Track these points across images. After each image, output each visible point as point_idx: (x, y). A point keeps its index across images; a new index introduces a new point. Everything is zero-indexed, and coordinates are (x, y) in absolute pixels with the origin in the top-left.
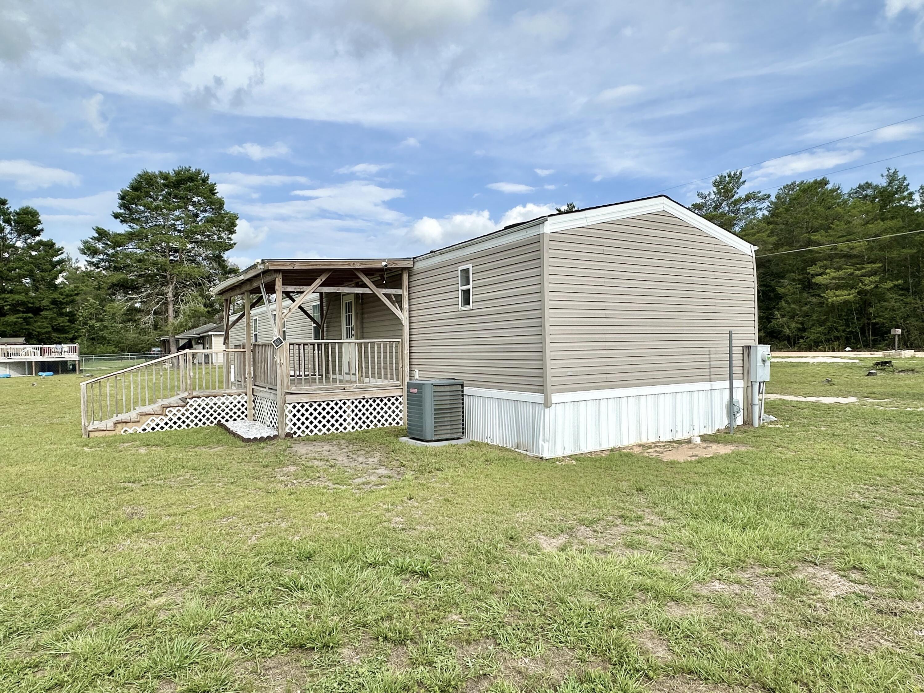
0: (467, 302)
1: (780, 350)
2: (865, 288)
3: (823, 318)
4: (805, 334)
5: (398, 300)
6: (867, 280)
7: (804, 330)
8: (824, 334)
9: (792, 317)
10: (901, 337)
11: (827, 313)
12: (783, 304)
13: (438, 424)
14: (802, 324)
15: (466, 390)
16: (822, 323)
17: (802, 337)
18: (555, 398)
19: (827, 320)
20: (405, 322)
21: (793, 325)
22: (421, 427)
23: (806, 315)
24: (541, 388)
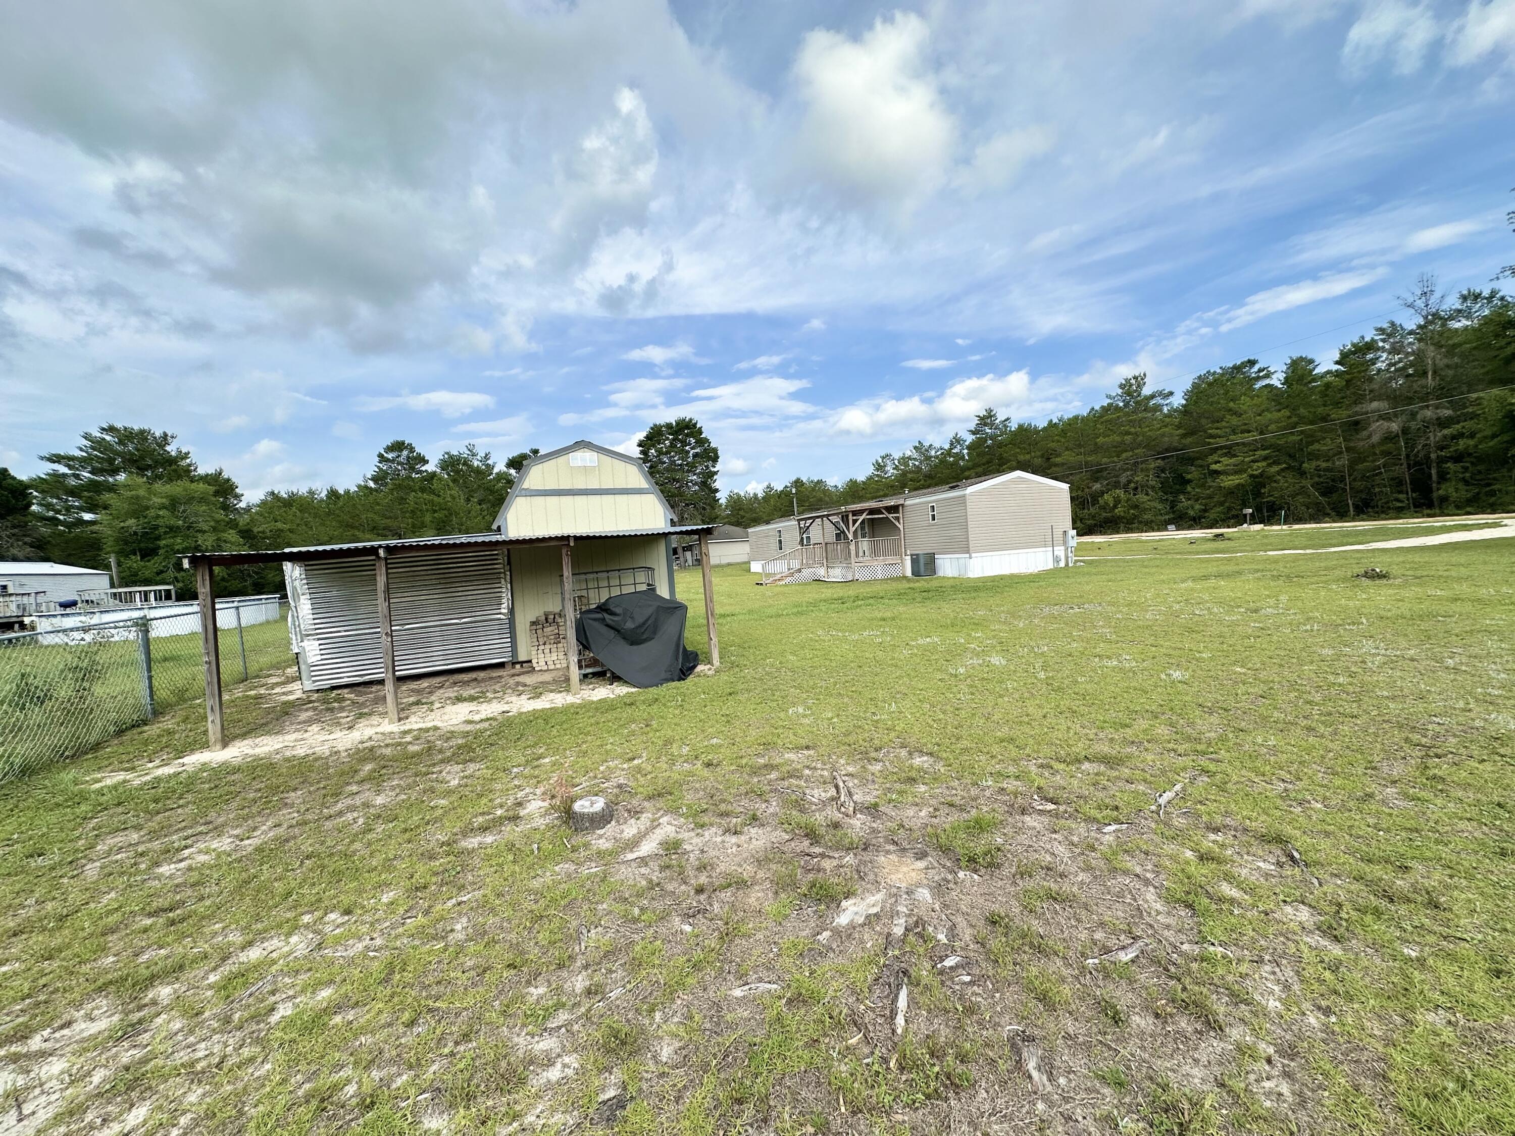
0: (934, 519)
1: (1183, 529)
2: (1255, 473)
3: (1223, 499)
4: (1207, 514)
5: (898, 519)
6: (1255, 466)
7: (1205, 511)
8: (1224, 513)
9: (1197, 500)
10: (1252, 515)
11: (1226, 496)
12: (1189, 489)
13: (926, 569)
14: (1205, 505)
15: (936, 556)
16: (1222, 504)
17: (1204, 518)
18: (973, 555)
19: (1224, 502)
20: (902, 529)
21: (1197, 507)
22: (919, 571)
23: (1210, 497)
24: (968, 552)
